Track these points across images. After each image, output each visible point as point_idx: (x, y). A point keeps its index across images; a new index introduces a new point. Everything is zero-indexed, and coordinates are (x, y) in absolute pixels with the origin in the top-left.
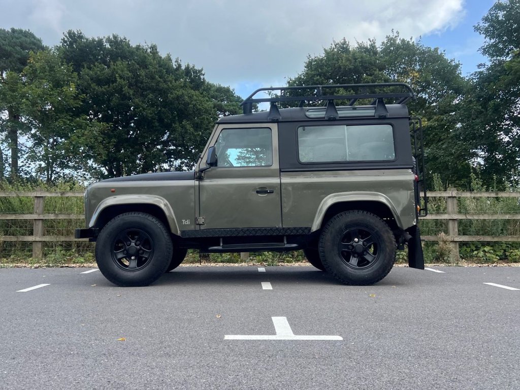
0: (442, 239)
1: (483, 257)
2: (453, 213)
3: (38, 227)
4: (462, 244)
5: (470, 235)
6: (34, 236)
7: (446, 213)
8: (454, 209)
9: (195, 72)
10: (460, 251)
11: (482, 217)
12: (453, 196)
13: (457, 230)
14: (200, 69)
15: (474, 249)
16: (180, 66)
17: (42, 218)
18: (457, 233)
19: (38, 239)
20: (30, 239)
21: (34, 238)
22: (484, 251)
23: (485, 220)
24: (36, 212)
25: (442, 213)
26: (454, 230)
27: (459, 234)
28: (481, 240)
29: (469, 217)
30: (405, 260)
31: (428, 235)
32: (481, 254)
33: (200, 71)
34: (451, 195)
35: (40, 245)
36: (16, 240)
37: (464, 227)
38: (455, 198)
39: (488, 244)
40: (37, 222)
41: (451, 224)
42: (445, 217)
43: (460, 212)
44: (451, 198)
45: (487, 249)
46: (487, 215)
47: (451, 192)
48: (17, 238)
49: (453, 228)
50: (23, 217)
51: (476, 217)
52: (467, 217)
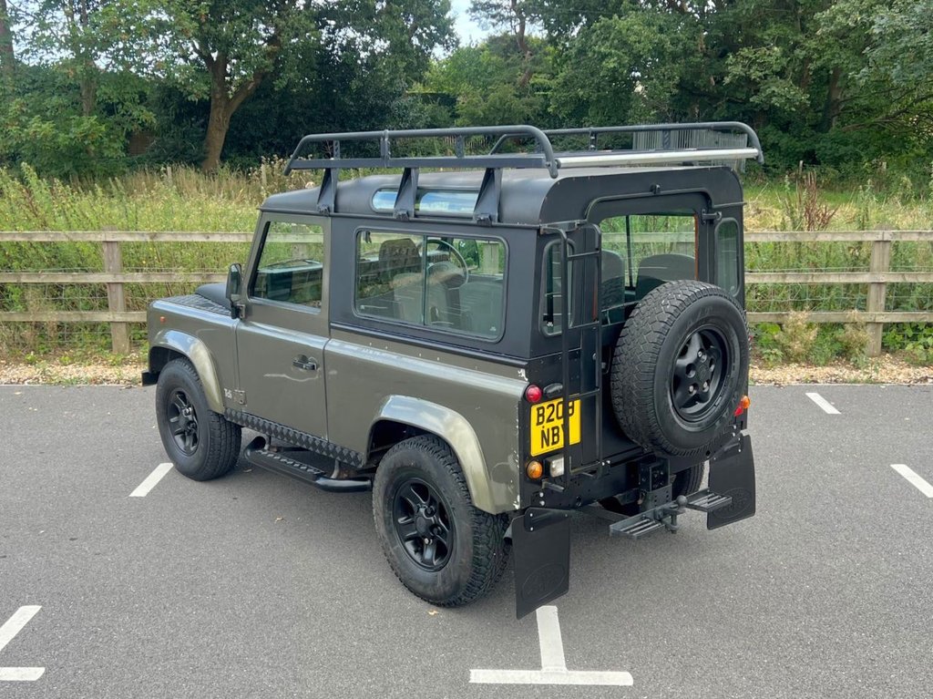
0: (852, 320)
2: (880, 270)
3: (116, 297)
4: (887, 327)
5: (907, 310)
6: (111, 313)
8: (883, 262)
10: (884, 337)
12: (885, 239)
13: (883, 302)
17: (120, 279)
18: (883, 307)
19: (118, 318)
20: (104, 317)
21: (111, 317)
24: (109, 270)
25: (861, 271)
26: (877, 301)
27: (887, 310)
29: (910, 280)
31: (829, 310)
32: (920, 350)
34: (880, 238)
35: (123, 329)
36: (79, 319)
38: (888, 244)
40: (113, 287)
41: (873, 291)
42: (863, 278)
43: (893, 269)
44: (881, 244)
47: (881, 232)
48: (81, 315)
49: (877, 298)
50: (86, 279)
51: (922, 279)
52: (904, 279)
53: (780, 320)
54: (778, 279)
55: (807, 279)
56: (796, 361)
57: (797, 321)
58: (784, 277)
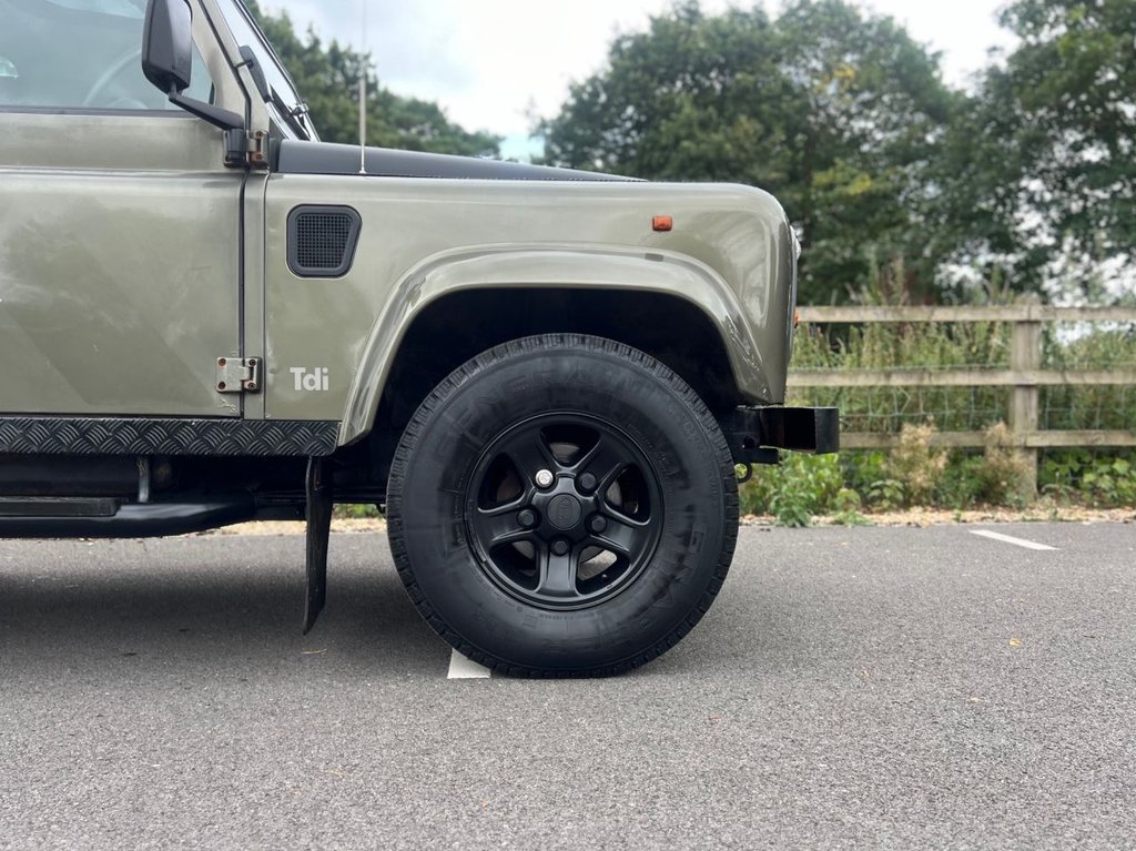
0: (996, 441)
1: (1111, 489)
2: (1028, 367)
4: (1046, 454)
5: (1070, 428)
7: (1008, 368)
8: (1030, 355)
9: (354, 58)
10: (1039, 471)
11: (1105, 379)
12: (1033, 317)
13: (1034, 415)
14: (366, 52)
15: (1076, 467)
16: (316, 42)
18: (1035, 424)
22: (1113, 473)
23: (1111, 387)
25: (991, 368)
26: (1026, 415)
27: (1039, 428)
28: (1099, 443)
29: (1072, 380)
30: (897, 501)
31: (955, 429)
32: (1106, 483)
33: (367, 57)
34: (1024, 316)
37: (1055, 405)
39: (1113, 453)
41: (1019, 399)
42: (1005, 379)
43: (1044, 366)
44: (1026, 326)
45: (1120, 466)
46: (1121, 373)
47: (1026, 308)
49: (1025, 409)
51: (1090, 380)
52: (1065, 379)
53: (885, 444)
54: (879, 379)
55: (922, 379)
56: (919, 503)
57: (916, 439)
58: (888, 375)
